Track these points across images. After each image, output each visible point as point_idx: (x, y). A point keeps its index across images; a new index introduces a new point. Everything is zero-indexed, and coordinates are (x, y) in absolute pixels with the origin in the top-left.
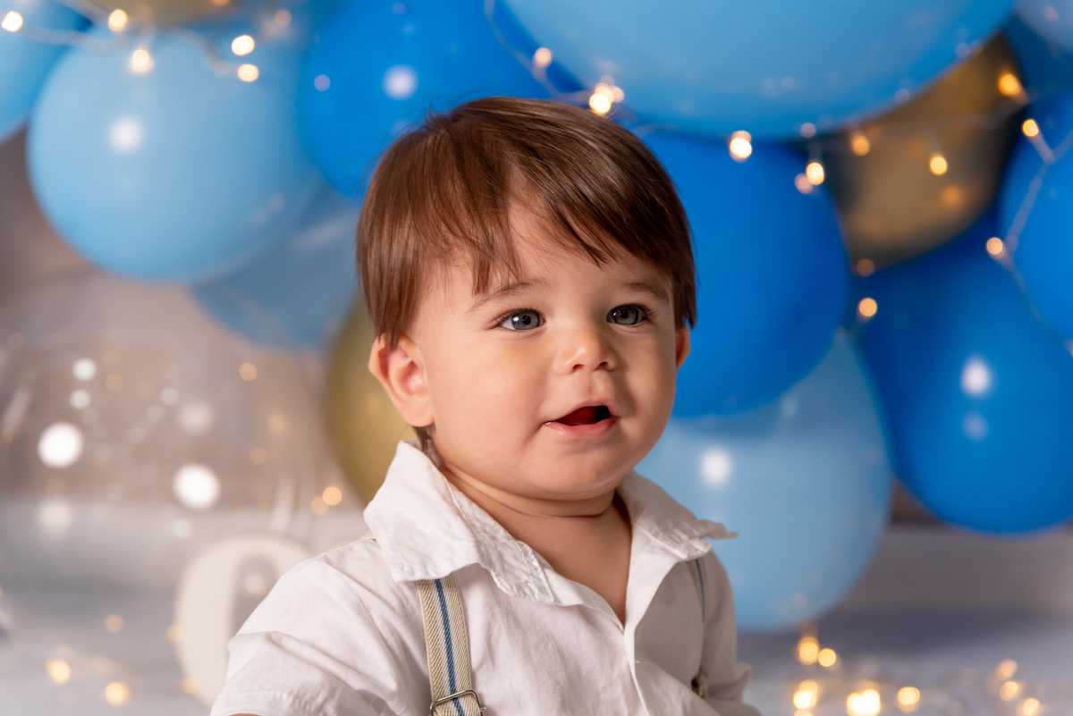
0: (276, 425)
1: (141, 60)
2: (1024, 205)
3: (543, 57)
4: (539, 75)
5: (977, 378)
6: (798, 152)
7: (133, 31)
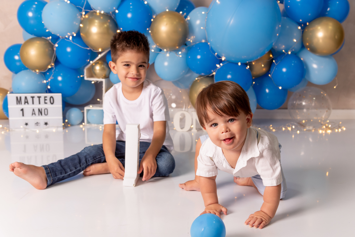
0: (184, 98)
1: (168, 55)
2: (273, 70)
3: (216, 54)
4: (216, 56)
5: (267, 91)
6: (246, 65)
7: (167, 52)
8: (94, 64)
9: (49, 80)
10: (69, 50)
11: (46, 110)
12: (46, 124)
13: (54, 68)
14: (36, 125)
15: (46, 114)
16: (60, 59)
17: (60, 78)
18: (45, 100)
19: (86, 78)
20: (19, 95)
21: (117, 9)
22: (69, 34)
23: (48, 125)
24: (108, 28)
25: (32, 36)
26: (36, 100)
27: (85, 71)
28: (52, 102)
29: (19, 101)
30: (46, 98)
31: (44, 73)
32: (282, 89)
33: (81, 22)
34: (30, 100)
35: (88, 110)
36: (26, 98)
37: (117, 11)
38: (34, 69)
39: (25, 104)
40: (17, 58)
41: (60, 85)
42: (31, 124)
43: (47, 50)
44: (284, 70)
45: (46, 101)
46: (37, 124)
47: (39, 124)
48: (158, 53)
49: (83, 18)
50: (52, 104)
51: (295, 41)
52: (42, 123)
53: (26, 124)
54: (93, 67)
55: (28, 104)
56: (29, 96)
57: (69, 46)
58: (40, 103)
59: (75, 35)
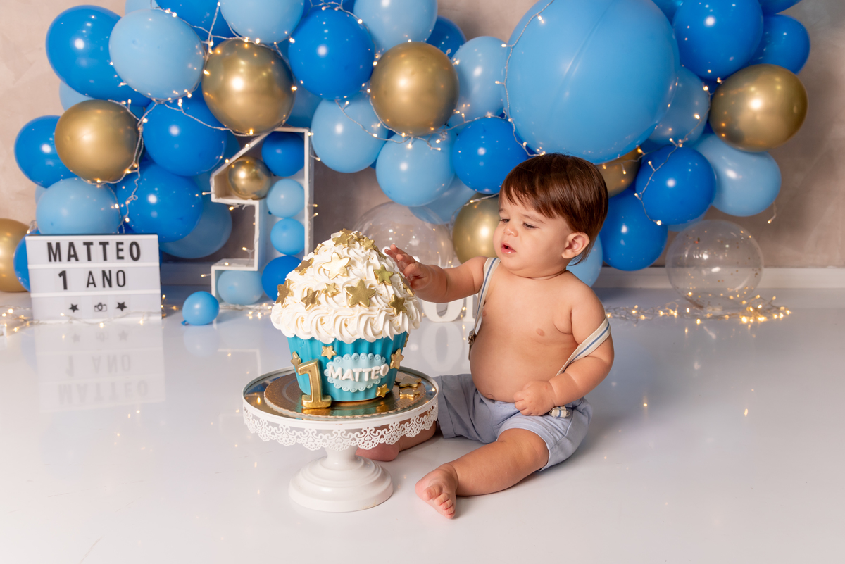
0: (443, 244)
1: (410, 146)
2: (646, 183)
3: (525, 144)
4: (525, 148)
5: (624, 229)
7: (408, 138)
8: (233, 166)
9: (128, 202)
10: (175, 131)
11: (121, 274)
12: (122, 306)
13: (139, 175)
14: (96, 309)
15: (121, 283)
16: (154, 153)
17: (153, 199)
18: (119, 250)
19: (214, 199)
20: (54, 240)
21: (293, 35)
22: (176, 93)
23: (125, 309)
24: (270, 80)
25: (83, 98)
26: (97, 250)
27: (213, 181)
28: (135, 255)
29: (54, 253)
30: (120, 247)
31: (115, 186)
32: (662, 225)
33: (205, 66)
34: (81, 251)
35: (219, 273)
36: (71, 245)
37: (292, 40)
38: (90, 175)
39: (69, 260)
40: (46, 149)
41: (154, 214)
42: (86, 308)
43: (122, 131)
44: (671, 183)
45: (121, 254)
46: (100, 307)
47: (104, 307)
48: (386, 141)
49: (210, 55)
50: (136, 259)
51: (697, 117)
52: (112, 306)
53: (74, 308)
54: (230, 173)
55: (77, 259)
56: (79, 241)
57: (176, 123)
58: (105, 259)
59: (190, 96)
